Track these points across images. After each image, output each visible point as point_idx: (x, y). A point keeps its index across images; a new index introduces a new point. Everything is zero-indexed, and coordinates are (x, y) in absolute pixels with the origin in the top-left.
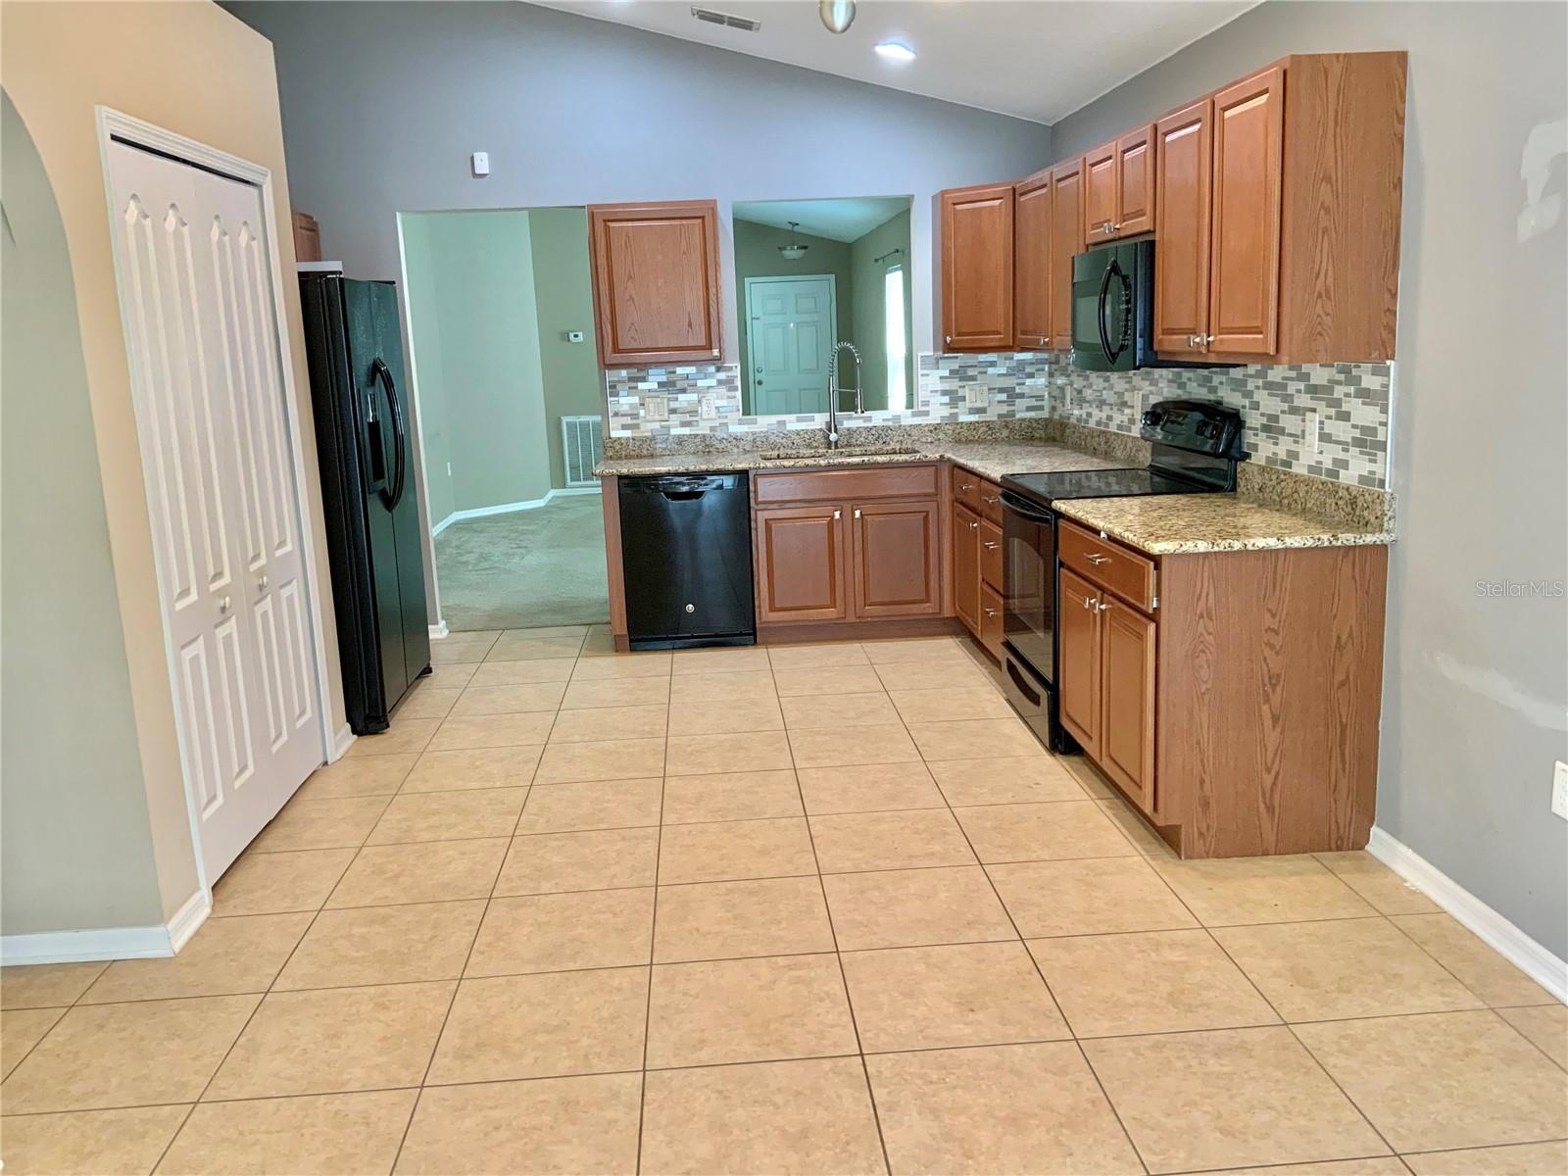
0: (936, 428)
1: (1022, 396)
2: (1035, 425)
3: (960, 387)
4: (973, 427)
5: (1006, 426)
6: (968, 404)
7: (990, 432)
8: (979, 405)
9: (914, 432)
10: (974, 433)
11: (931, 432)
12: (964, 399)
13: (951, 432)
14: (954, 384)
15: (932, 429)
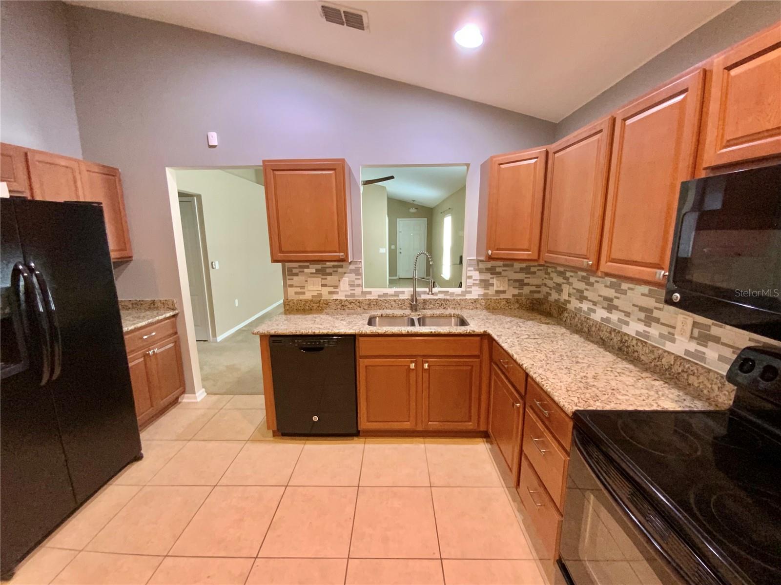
0: (476, 301)
1: (528, 284)
2: (535, 302)
3: (491, 278)
4: (497, 302)
5: (518, 302)
6: (495, 288)
7: (507, 305)
8: (501, 289)
9: (462, 303)
10: (498, 305)
11: (472, 303)
12: (492, 285)
13: (484, 304)
14: (487, 276)
15: (473, 301)
